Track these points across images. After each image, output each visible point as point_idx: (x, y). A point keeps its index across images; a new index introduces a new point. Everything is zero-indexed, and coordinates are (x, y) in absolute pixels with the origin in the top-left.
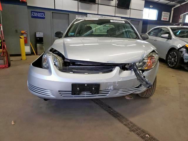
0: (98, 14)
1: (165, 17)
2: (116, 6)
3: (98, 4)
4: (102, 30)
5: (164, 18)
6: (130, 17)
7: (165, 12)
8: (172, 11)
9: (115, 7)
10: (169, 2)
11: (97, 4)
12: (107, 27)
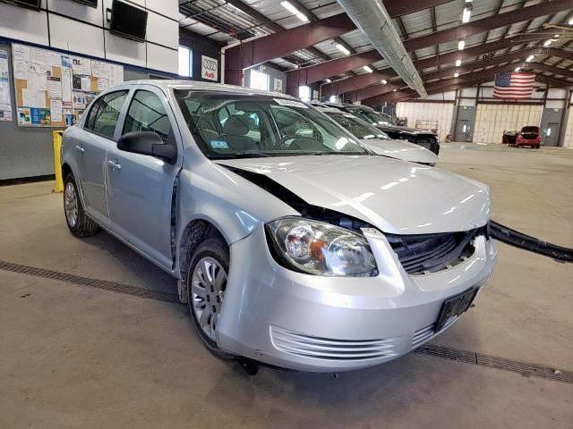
0: (49, 48)
1: (210, 72)
2: (107, 26)
3: (48, 11)
4: (68, 104)
5: (206, 74)
6: (148, 67)
7: (208, 58)
8: (223, 57)
9: (103, 28)
10: (195, 21)
11: (44, 10)
12: (85, 92)
